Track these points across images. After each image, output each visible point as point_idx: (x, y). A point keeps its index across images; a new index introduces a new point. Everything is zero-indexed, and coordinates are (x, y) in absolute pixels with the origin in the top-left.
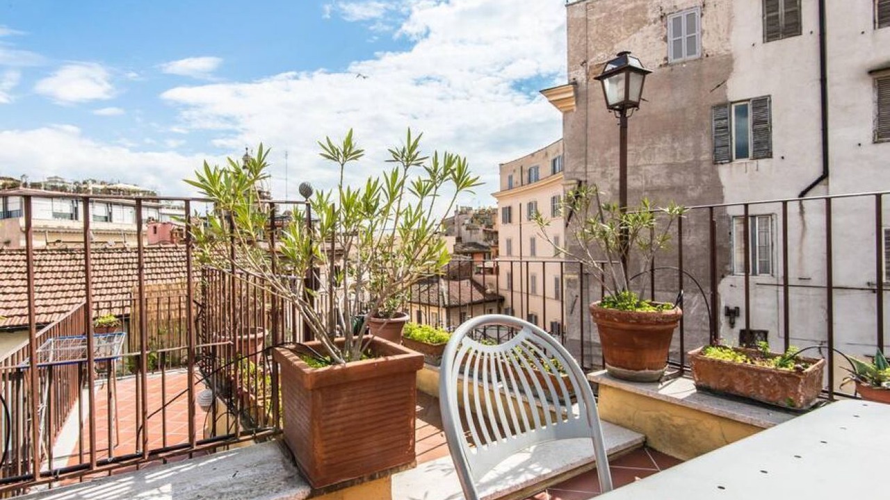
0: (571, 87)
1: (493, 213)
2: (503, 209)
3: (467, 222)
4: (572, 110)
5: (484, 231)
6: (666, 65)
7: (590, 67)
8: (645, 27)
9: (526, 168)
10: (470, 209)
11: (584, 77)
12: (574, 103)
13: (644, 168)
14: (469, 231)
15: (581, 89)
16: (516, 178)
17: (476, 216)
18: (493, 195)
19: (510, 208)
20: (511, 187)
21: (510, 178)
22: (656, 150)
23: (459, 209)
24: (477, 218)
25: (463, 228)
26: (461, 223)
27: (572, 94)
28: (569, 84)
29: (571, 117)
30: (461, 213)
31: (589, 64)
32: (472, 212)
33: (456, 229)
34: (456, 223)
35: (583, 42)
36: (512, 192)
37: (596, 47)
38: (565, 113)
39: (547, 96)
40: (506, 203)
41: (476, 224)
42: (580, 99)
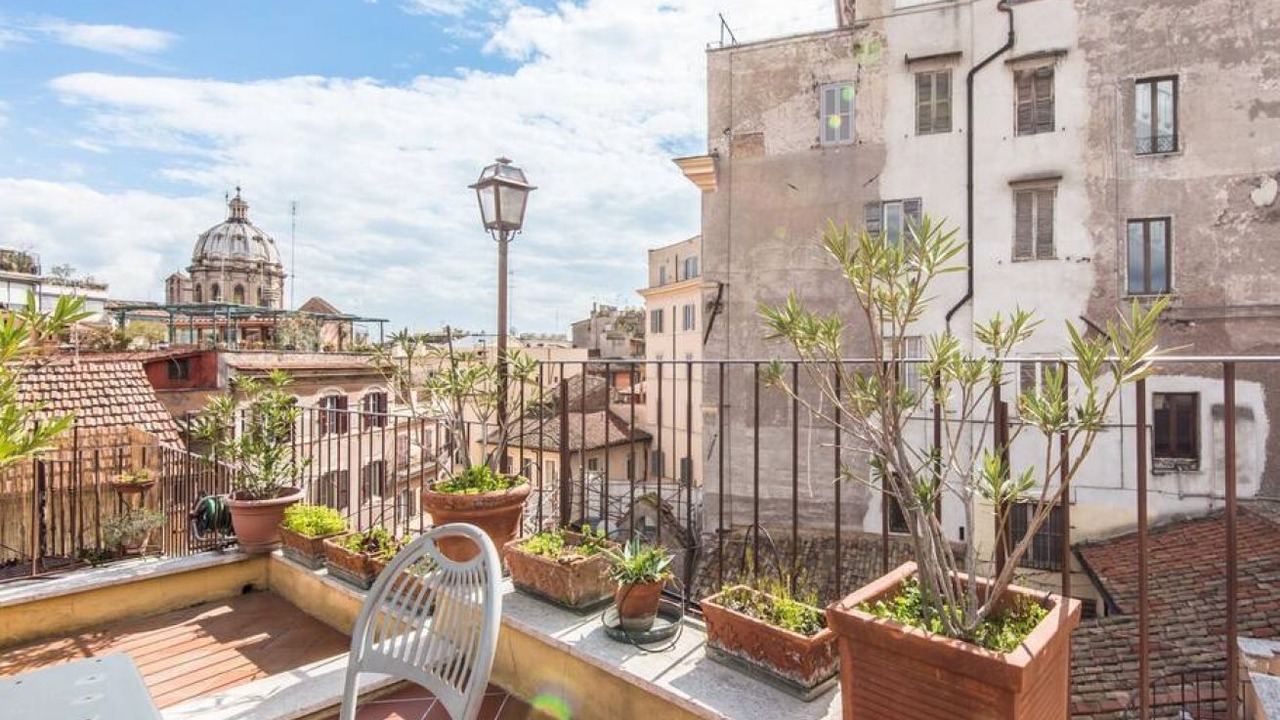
0: (710, 160)
1: (641, 316)
2: (653, 313)
3: (608, 328)
4: (713, 190)
5: (632, 341)
6: (818, 147)
7: (735, 137)
8: (796, 97)
9: (682, 259)
10: (614, 309)
11: (727, 149)
12: (714, 181)
13: (793, 273)
14: (610, 342)
15: (724, 164)
16: (670, 270)
17: (621, 321)
18: (639, 292)
19: (661, 311)
20: (662, 283)
21: (663, 270)
22: (806, 252)
23: (598, 310)
24: (622, 323)
25: (603, 337)
26: (601, 329)
27: (711, 169)
28: (710, 155)
29: (712, 198)
30: (601, 315)
31: (733, 132)
32: (617, 314)
33: (593, 337)
34: (593, 329)
35: (727, 103)
36: (663, 289)
37: (741, 112)
38: (705, 192)
39: (683, 168)
40: (656, 306)
41: (621, 331)
42: (722, 176)
